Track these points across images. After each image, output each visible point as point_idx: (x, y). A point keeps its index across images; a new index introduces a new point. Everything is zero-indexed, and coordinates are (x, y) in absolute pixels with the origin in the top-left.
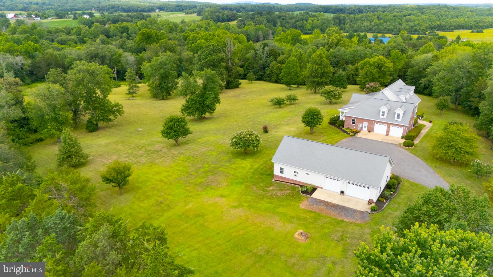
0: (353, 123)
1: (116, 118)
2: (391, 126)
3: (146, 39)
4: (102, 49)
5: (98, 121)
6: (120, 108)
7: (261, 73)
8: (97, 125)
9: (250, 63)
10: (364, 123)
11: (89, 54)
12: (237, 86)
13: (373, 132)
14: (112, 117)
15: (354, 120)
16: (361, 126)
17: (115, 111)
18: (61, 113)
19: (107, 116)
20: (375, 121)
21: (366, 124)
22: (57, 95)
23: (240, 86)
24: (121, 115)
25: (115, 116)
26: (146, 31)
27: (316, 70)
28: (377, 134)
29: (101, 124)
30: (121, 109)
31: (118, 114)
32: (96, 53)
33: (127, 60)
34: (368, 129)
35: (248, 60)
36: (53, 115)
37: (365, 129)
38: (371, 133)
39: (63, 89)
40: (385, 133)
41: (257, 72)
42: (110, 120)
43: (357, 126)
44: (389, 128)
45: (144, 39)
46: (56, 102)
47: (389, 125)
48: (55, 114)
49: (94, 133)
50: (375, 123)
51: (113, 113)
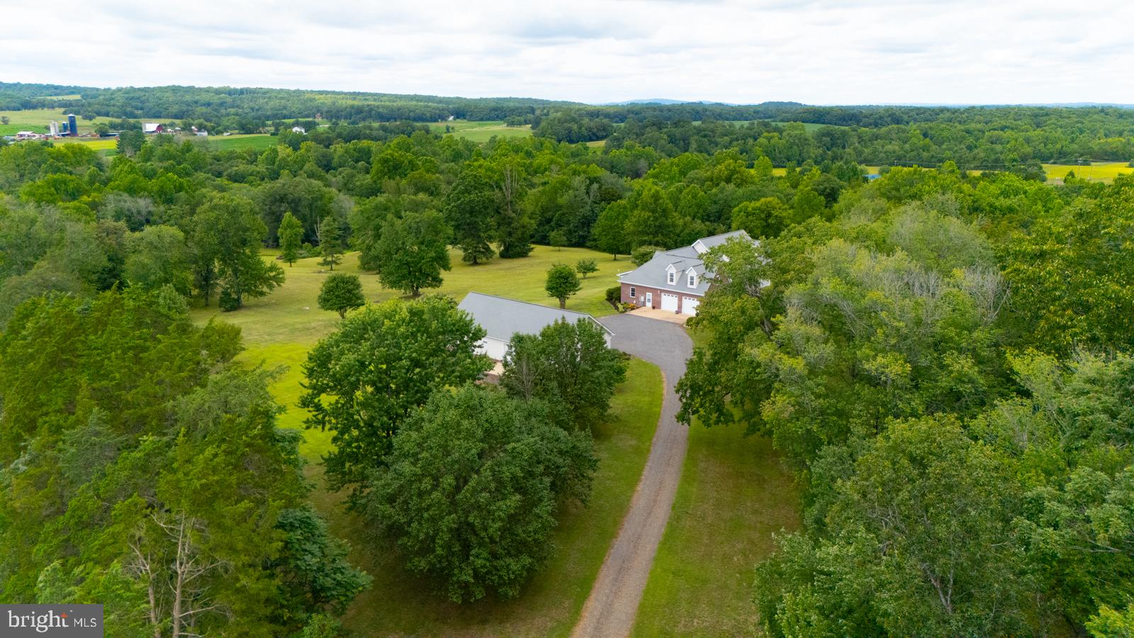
0: (633, 295)
1: (271, 289)
2: (683, 298)
3: (389, 171)
4: (296, 186)
5: (238, 293)
6: (279, 274)
7: (581, 233)
8: (238, 300)
9: (563, 214)
10: (647, 293)
11: (271, 196)
12: (523, 254)
13: (659, 308)
14: (265, 289)
15: (633, 290)
16: (642, 299)
17: (270, 278)
18: (175, 272)
19: (255, 286)
20: (662, 291)
21: (649, 295)
22: (171, 243)
23: (530, 254)
24: (279, 285)
25: (271, 287)
26: (392, 156)
27: (645, 221)
28: (665, 312)
29: (245, 298)
30: (281, 276)
31: (275, 283)
32: (282, 192)
33: (341, 207)
34: (653, 303)
35: (559, 207)
36: (162, 274)
37: (649, 305)
38: (656, 310)
39: (182, 234)
40: (676, 309)
41: (575, 232)
42: (262, 294)
43: (638, 298)
44: (680, 300)
45: (386, 170)
46: (169, 254)
47: (680, 296)
48: (166, 273)
49: (231, 313)
50: (663, 294)
51: (266, 281)
